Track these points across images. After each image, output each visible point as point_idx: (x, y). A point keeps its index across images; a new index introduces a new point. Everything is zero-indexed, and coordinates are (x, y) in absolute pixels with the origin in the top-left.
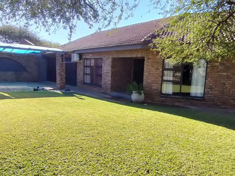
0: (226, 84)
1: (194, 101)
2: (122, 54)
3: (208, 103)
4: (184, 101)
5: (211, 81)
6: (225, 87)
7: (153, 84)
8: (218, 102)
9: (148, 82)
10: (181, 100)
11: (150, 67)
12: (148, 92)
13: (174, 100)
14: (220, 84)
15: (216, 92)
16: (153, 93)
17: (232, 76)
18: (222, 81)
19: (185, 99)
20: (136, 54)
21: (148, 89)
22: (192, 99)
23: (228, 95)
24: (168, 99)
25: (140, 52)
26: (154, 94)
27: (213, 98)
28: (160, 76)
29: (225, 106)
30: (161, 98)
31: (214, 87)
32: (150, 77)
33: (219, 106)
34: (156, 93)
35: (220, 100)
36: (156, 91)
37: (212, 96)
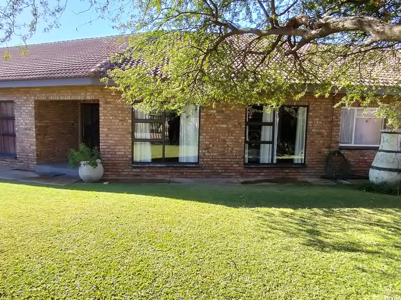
0: (227, 140)
1: (185, 171)
2: (55, 94)
3: (204, 171)
4: (170, 171)
5: (208, 137)
6: (226, 146)
7: (118, 147)
8: (218, 168)
9: (108, 144)
10: (165, 171)
11: (111, 118)
12: (109, 162)
13: (154, 170)
14: (219, 141)
15: (215, 154)
16: (119, 162)
17: (233, 129)
18: (222, 138)
19: (171, 168)
20: (83, 94)
21: (109, 156)
22: (183, 167)
23: (231, 157)
24: (144, 170)
25: (90, 90)
26: (121, 165)
27: (211, 162)
28: (129, 133)
29: (227, 174)
30: (134, 170)
31: (211, 146)
32: (111, 135)
33: (219, 174)
34: (124, 162)
35: (221, 165)
36: (125, 159)
37: (209, 160)
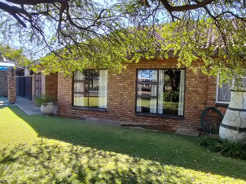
0: (124, 95)
1: (98, 113)
3: (110, 114)
4: (90, 113)
5: (111, 92)
6: (123, 98)
7: (65, 96)
8: (118, 113)
9: (61, 94)
10: (88, 112)
11: (63, 79)
12: (61, 105)
13: (82, 112)
14: (118, 95)
15: (116, 104)
16: (65, 105)
17: (127, 87)
18: (120, 92)
19: (91, 111)
21: (61, 101)
22: (97, 111)
23: (126, 106)
24: (78, 111)
26: (66, 107)
27: (113, 109)
28: (70, 88)
29: (123, 118)
30: (73, 110)
31: (113, 98)
32: (63, 89)
33: (118, 118)
34: (68, 105)
35: (120, 112)
36: (68, 103)
37: (112, 107)
